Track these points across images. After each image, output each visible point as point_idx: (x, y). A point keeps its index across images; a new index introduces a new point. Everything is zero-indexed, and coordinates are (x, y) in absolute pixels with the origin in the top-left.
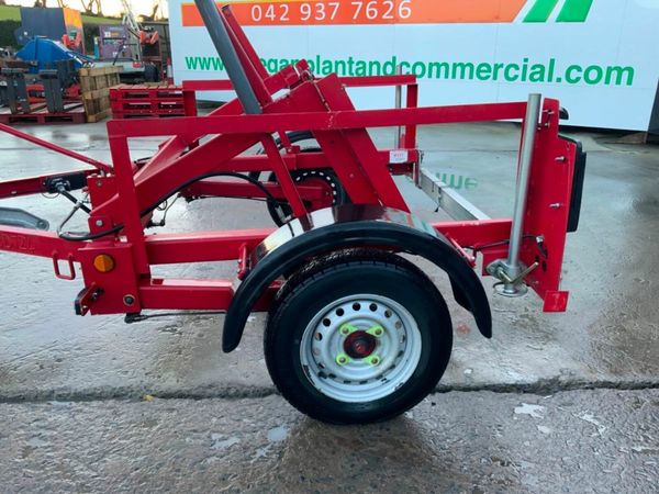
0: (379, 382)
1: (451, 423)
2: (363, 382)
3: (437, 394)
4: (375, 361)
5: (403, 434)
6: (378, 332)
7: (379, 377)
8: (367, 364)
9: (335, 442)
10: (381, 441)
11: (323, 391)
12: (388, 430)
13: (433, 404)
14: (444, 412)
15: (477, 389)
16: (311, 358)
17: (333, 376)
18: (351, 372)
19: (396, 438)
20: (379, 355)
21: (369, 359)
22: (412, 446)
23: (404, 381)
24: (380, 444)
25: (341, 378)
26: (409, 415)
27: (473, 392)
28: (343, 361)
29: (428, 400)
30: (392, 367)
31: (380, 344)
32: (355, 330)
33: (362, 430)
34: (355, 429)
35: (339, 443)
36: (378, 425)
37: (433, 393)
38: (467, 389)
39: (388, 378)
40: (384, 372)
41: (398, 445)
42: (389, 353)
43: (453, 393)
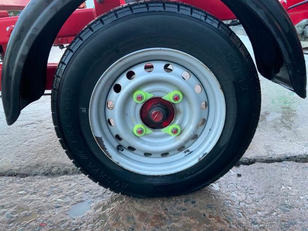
0: (182, 154)
1: (259, 194)
2: (165, 154)
3: (242, 166)
4: (175, 131)
5: (210, 207)
6: (176, 98)
7: (181, 148)
8: (167, 135)
9: (136, 217)
10: (185, 215)
11: (121, 164)
12: (193, 202)
13: (239, 175)
14: (251, 183)
15: (280, 161)
16: (106, 130)
17: (131, 149)
18: (151, 144)
19: (202, 211)
20: (180, 125)
21: (168, 129)
22: (219, 221)
23: (208, 151)
24: (184, 219)
25: (141, 150)
26: (215, 186)
27: (276, 163)
28: (141, 132)
29: (233, 171)
30: (195, 137)
31: (179, 112)
32: (150, 96)
33: (166, 203)
34: (158, 202)
35: (141, 219)
36: (184, 198)
37: (238, 166)
38: (270, 161)
39: (190, 149)
40: (186, 142)
41: (204, 219)
42: (190, 122)
43: (257, 165)
